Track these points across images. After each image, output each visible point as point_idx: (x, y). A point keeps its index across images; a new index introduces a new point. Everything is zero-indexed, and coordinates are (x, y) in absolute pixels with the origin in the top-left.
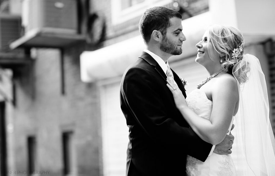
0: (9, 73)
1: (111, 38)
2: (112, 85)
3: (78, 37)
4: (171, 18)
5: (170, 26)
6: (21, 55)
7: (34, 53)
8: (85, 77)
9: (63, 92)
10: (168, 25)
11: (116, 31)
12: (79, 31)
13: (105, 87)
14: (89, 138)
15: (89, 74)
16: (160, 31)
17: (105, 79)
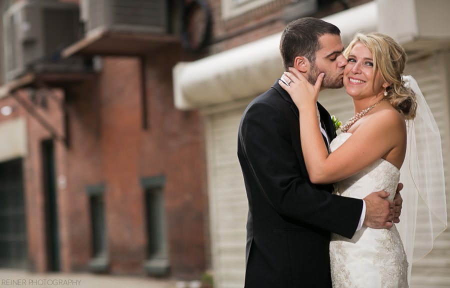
0: (59, 94)
1: (221, 40)
2: (224, 114)
3: (169, 39)
4: (320, 36)
5: (319, 49)
6: (78, 66)
7: (98, 63)
8: (180, 102)
9: (145, 125)
10: (317, 47)
11: (227, 29)
12: (170, 30)
13: (212, 117)
14: (188, 197)
15: (186, 96)
16: (306, 57)
17: (213, 105)
